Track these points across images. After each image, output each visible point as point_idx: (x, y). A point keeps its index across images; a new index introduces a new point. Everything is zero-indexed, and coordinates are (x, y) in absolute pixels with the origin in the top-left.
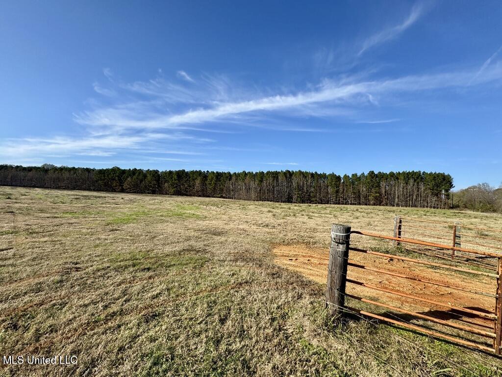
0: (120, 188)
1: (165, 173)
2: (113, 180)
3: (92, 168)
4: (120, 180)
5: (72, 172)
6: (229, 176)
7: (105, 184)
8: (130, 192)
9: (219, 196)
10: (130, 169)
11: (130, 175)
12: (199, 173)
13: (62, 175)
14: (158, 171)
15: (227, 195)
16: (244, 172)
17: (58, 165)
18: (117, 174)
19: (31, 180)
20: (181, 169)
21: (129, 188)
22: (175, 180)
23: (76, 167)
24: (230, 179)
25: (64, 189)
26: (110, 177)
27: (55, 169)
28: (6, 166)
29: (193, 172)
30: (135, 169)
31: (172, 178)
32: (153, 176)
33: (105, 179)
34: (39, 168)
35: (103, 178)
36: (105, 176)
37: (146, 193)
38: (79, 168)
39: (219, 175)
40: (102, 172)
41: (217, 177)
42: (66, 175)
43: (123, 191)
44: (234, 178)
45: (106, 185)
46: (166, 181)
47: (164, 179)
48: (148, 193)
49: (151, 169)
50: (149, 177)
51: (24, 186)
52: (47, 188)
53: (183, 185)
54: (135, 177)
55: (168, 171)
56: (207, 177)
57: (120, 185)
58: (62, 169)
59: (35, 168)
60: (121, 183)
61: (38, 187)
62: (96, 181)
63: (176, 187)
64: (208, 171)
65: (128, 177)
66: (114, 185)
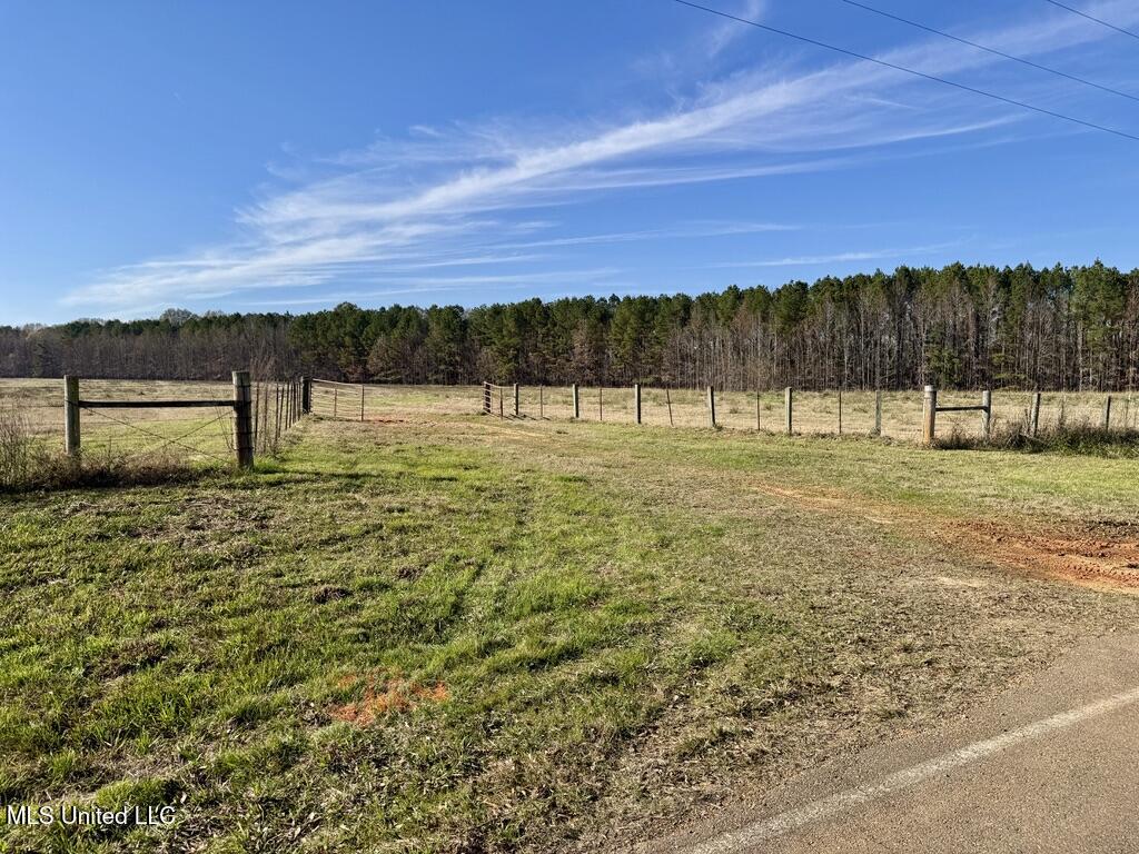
0: (360, 369)
1: (481, 312)
2: (341, 345)
3: (282, 313)
4: (357, 345)
5: (234, 329)
6: (683, 308)
7: (319, 360)
8: (386, 382)
9: (650, 379)
10: (383, 309)
11: (383, 329)
12: (587, 305)
13: (210, 340)
14: (462, 310)
15: (675, 378)
16: (734, 290)
17: (201, 313)
18: (348, 328)
19: (144, 359)
20: (530, 299)
21: (382, 369)
22: (511, 335)
23: (243, 313)
24: (685, 321)
25: (219, 379)
26: (330, 338)
27: (195, 324)
28: (86, 325)
29: (565, 305)
30: (397, 308)
31: (500, 330)
32: (448, 326)
33: (319, 344)
34: (157, 323)
35: (311, 342)
36: (316, 336)
37: (429, 382)
38: (249, 315)
39: (647, 309)
40: (309, 323)
41: (641, 316)
42: (220, 337)
43: (367, 378)
44: (696, 315)
45: (321, 361)
46: (487, 342)
47: (480, 333)
48: (437, 382)
49: (441, 305)
50: (436, 332)
51: (130, 378)
52: (180, 379)
53: (536, 349)
54: (396, 333)
55: (489, 305)
56: (611, 316)
57: (359, 362)
58: (211, 322)
59: (148, 323)
60: (361, 353)
61: (160, 379)
62: (296, 352)
63: (516, 357)
64: (614, 298)
65: (377, 335)
66: (343, 361)
